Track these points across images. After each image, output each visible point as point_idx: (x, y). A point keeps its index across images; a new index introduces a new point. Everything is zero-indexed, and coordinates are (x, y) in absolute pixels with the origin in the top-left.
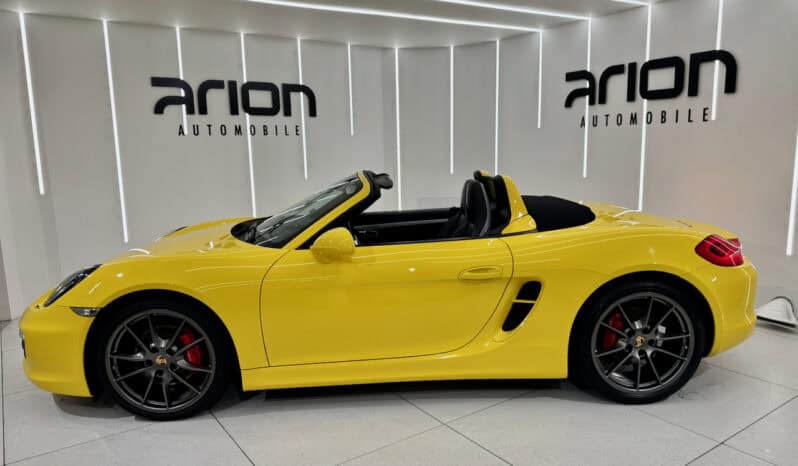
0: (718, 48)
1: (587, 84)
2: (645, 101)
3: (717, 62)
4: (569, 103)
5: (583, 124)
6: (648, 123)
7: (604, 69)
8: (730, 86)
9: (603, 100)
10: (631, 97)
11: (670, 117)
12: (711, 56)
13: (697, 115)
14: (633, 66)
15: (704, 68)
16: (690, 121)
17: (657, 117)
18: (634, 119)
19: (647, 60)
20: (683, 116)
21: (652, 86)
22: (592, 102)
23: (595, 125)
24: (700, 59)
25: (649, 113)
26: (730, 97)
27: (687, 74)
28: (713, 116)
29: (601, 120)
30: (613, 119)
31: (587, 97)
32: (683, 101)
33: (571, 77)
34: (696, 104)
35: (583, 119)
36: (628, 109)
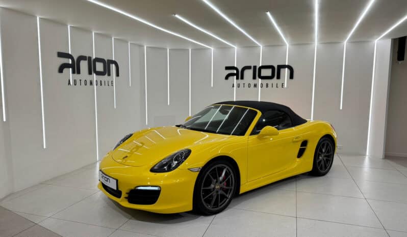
0: (287, 64)
1: (235, 72)
2: (260, 80)
3: (286, 69)
4: (227, 78)
5: (233, 86)
6: (261, 87)
7: (243, 66)
8: (291, 77)
9: (242, 78)
10: (254, 78)
11: (270, 86)
12: (284, 66)
13: (280, 85)
14: (255, 67)
15: (282, 70)
16: (277, 87)
17: (265, 85)
18: (255, 86)
19: (261, 65)
20: (275, 86)
21: (263, 74)
22: (237, 78)
23: (239, 87)
24: (280, 67)
25: (262, 84)
26: (291, 80)
27: (276, 72)
28: (286, 86)
29: (242, 85)
30: (246, 85)
31: (235, 77)
32: (275, 80)
33: (227, 68)
34: (279, 82)
35: (233, 85)
36: (253, 82)
